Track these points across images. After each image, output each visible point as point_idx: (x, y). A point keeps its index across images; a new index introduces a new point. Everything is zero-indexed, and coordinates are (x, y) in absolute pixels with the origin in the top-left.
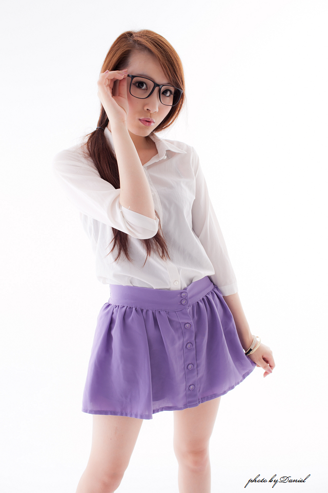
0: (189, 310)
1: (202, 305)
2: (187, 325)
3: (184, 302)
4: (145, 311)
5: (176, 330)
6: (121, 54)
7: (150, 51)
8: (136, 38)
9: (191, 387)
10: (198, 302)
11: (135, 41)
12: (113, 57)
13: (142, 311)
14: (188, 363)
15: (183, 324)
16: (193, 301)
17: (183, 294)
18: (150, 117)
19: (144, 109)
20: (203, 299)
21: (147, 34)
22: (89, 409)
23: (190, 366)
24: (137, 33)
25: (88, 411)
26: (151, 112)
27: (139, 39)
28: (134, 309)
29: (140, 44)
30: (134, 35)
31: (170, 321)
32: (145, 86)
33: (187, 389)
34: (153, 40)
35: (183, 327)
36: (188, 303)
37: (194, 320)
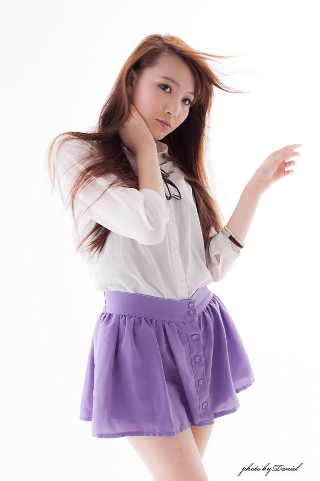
0: (197, 320)
1: (207, 314)
2: (195, 337)
3: (191, 313)
4: (154, 322)
5: (184, 343)
9: (204, 405)
10: (203, 312)
13: (151, 321)
14: (198, 379)
15: (191, 336)
16: (199, 311)
17: (191, 305)
18: (170, 120)
19: (164, 112)
20: (207, 308)
23: (201, 382)
26: (172, 115)
28: (143, 320)
31: (179, 332)
32: (168, 90)
33: (200, 407)
35: (190, 339)
36: (195, 314)
37: (201, 332)
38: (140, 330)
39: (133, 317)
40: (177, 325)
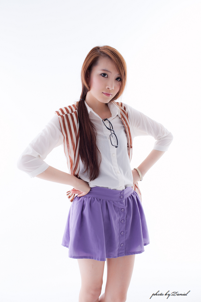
0: (124, 201)
1: (130, 199)
2: (122, 210)
3: (121, 197)
5: (117, 212)
6: (93, 58)
7: (109, 57)
8: (102, 50)
9: (122, 245)
10: (128, 198)
11: (101, 52)
12: (89, 60)
13: (100, 200)
14: (121, 231)
15: (120, 209)
16: (126, 197)
17: (122, 193)
18: (109, 92)
20: (130, 196)
21: (107, 48)
22: (73, 255)
23: (122, 233)
24: (102, 47)
25: (72, 257)
26: (110, 90)
27: (104, 51)
28: (96, 199)
29: (104, 53)
30: (100, 48)
31: (114, 206)
32: (106, 76)
33: (120, 246)
34: (111, 51)
35: (120, 211)
36: (123, 198)
37: (126, 207)
38: (93, 204)
39: (91, 198)
40: (113, 202)
